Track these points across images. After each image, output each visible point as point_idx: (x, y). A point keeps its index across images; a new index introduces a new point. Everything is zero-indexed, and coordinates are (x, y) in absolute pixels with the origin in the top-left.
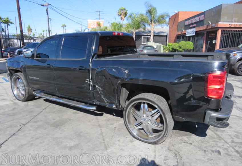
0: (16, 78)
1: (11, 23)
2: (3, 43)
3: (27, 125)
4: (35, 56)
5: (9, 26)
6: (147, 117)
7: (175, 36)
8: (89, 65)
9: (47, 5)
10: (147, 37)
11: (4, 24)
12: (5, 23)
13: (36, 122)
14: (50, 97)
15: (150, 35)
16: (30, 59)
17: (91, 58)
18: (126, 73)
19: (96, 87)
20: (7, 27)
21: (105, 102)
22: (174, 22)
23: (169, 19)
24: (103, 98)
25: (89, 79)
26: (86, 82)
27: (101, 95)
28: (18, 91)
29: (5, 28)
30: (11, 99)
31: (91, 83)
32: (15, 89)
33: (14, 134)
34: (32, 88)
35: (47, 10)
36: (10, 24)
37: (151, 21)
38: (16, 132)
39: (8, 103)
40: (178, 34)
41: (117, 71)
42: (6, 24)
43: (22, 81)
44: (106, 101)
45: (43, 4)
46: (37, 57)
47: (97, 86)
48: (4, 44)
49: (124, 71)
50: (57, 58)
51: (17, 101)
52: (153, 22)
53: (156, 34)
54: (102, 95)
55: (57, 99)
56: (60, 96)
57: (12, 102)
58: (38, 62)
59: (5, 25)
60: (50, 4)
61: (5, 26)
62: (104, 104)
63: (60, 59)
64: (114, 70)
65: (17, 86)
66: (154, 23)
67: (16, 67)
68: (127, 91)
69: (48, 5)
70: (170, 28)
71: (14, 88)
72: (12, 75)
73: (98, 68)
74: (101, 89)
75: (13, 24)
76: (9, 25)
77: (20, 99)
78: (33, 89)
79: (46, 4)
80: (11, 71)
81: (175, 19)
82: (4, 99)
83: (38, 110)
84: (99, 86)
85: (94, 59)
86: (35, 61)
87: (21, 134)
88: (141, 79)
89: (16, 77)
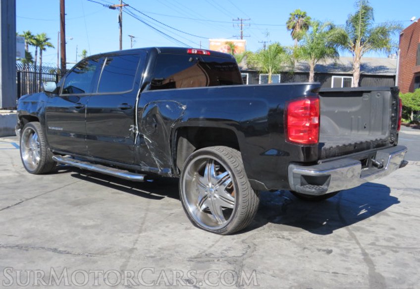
0: (29, 131)
1: (50, 46)
2: (28, 87)
3: (32, 201)
4: (62, 90)
5: (43, 51)
6: (213, 186)
7: (411, 77)
8: (136, 100)
9: (121, 7)
10: (344, 78)
11: (35, 47)
12: (37, 45)
13: (47, 198)
14: (77, 162)
15: (352, 75)
16: (54, 95)
17: (140, 90)
18: (183, 109)
19: (143, 138)
20: (41, 53)
21: (156, 166)
22: (410, 43)
23: (401, 36)
24: (155, 158)
25: (135, 125)
26: (130, 129)
27: (151, 152)
28: (29, 157)
29: (36, 54)
30: (18, 170)
31: (137, 132)
32: (26, 152)
33: (8, 207)
34: (52, 148)
35: (119, 17)
36: (46, 47)
37: (355, 42)
38: (12, 206)
39: (11, 174)
40: (416, 71)
41: (171, 107)
42: (39, 48)
43: (38, 136)
44: (158, 164)
45: (112, 5)
46: (64, 92)
47: (145, 137)
48: (29, 89)
49: (181, 106)
50: (92, 92)
51: (27, 173)
52: (358, 43)
53: (368, 72)
54: (153, 152)
55: (87, 164)
56: (93, 159)
57: (17, 174)
58: (65, 101)
59: (36, 49)
60: (128, 5)
61: (36, 52)
62: (156, 169)
63: (97, 93)
64: (167, 106)
65: (30, 145)
66: (361, 45)
67: (31, 111)
68: (191, 145)
69: (123, 7)
70: (401, 57)
71: (24, 151)
72: (24, 125)
73: (147, 105)
74: (151, 142)
75: (52, 48)
76: (44, 49)
77: (31, 170)
78: (53, 151)
79: (120, 5)
80: (23, 119)
81: (412, 35)
82: (5, 170)
83: (57, 185)
84: (147, 136)
85: (145, 91)
86: (60, 98)
87: (18, 208)
88: (201, 117)
89: (29, 129)
